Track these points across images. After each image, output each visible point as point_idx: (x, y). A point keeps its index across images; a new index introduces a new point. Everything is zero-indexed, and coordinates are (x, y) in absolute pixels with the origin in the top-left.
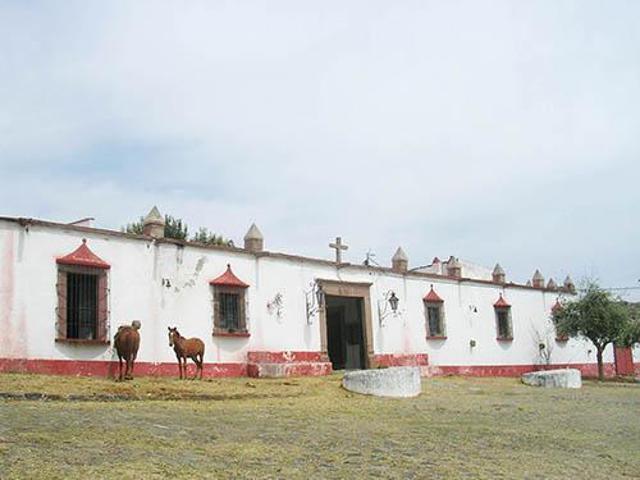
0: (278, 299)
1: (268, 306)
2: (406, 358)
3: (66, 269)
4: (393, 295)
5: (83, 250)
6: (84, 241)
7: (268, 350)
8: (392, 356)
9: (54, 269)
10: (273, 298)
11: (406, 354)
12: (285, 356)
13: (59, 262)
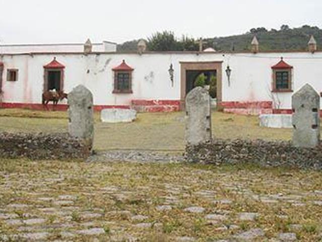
0: (152, 74)
1: (145, 78)
2: (251, 104)
3: (47, 70)
4: (228, 67)
5: (54, 62)
6: (55, 58)
7: (145, 99)
8: (237, 102)
9: (43, 70)
10: (148, 74)
11: (250, 101)
12: (154, 102)
13: (44, 67)
